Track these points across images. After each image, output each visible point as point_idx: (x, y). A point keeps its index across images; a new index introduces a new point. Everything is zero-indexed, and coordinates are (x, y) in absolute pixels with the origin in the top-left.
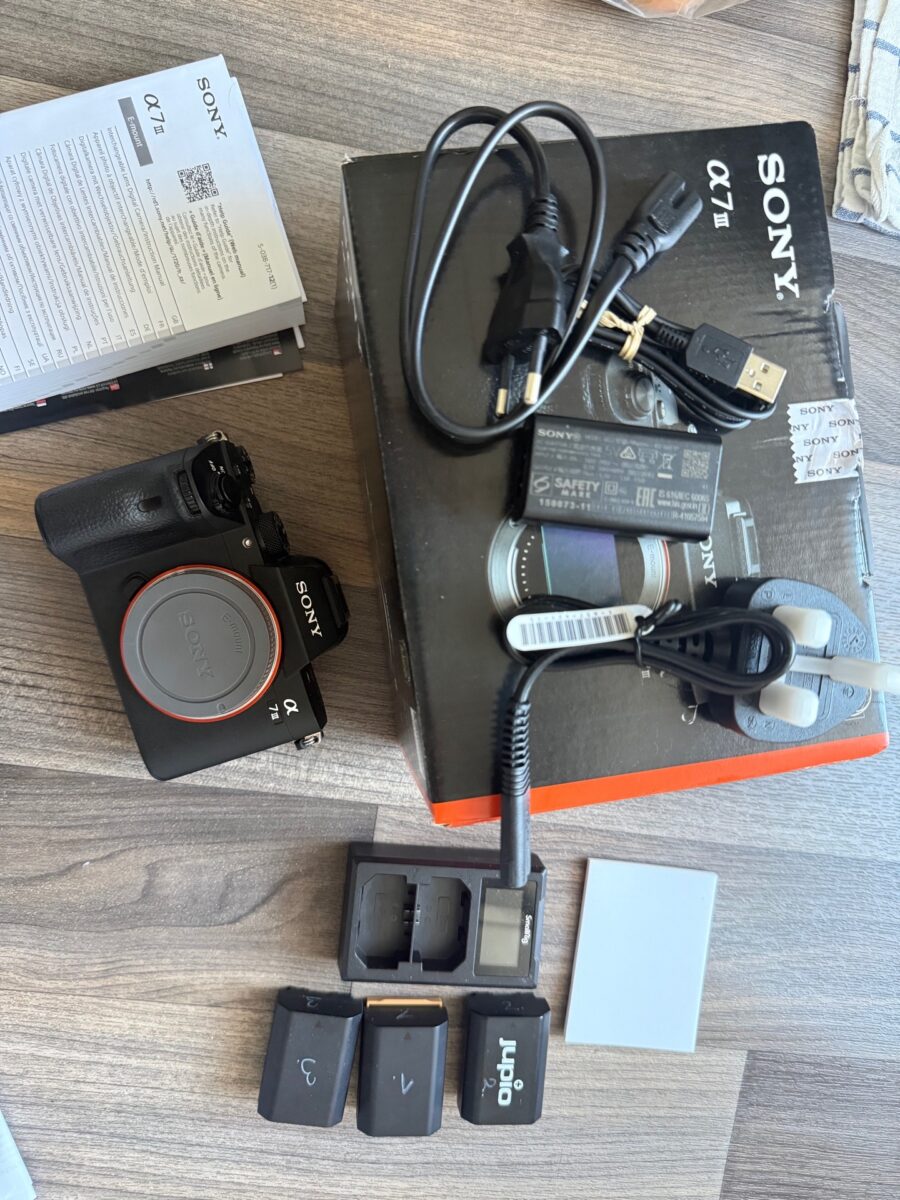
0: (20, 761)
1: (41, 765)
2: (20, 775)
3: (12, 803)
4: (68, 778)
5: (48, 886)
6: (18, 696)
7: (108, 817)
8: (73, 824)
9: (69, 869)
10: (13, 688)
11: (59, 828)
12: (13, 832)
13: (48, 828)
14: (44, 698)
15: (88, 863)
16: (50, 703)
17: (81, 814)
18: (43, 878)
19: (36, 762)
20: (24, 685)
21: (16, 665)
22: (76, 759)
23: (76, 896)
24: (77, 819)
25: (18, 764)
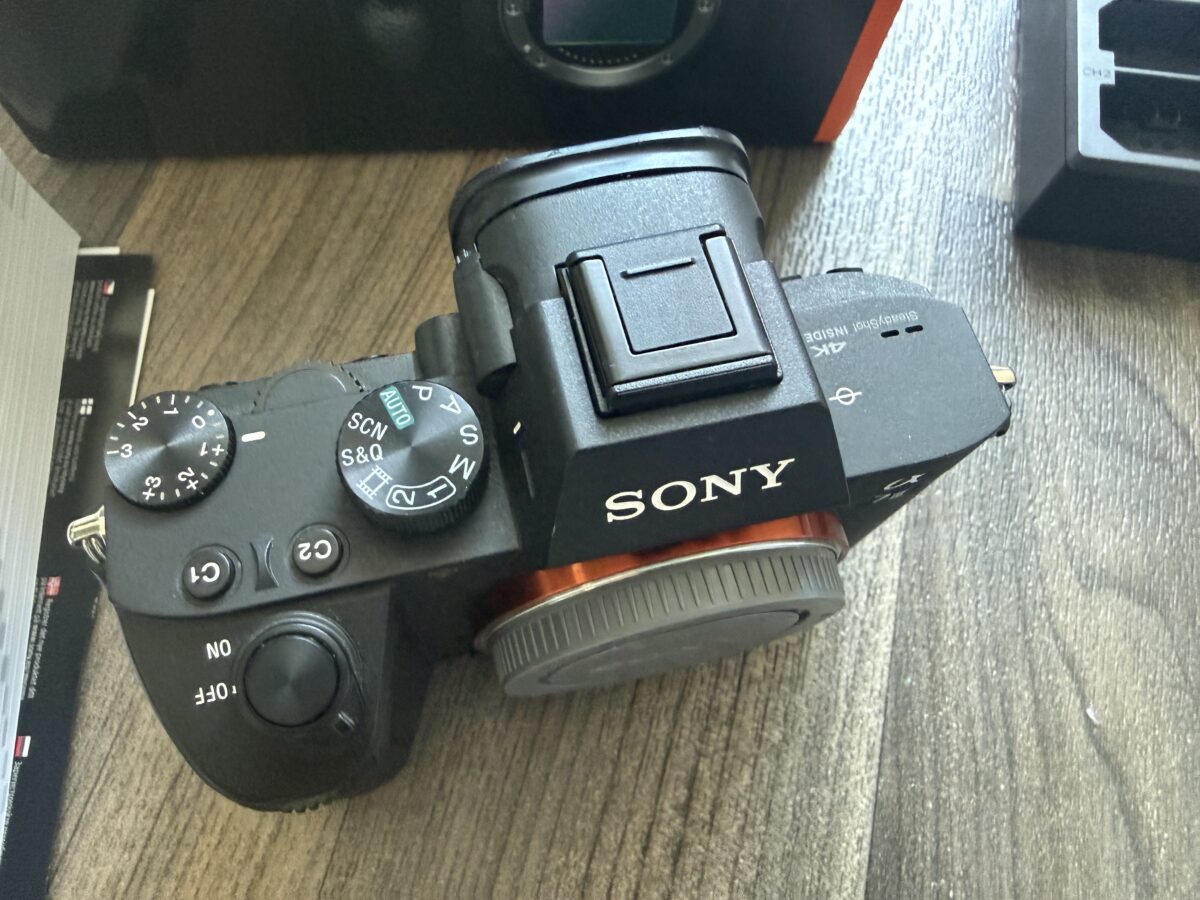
0: (860, 840)
1: (869, 789)
2: (893, 842)
3: (958, 869)
4: (898, 733)
5: (1151, 811)
6: (711, 827)
7: (982, 657)
8: (1001, 732)
9: (1106, 757)
10: (691, 835)
11: (1012, 764)
12: (1028, 874)
13: (1014, 792)
14: (717, 767)
15: (1090, 712)
16: (731, 754)
17: (978, 713)
18: (1132, 820)
19: (862, 801)
20: (685, 809)
21: (639, 821)
22: (857, 711)
23: (1167, 748)
24: (989, 724)
25: (866, 844)
